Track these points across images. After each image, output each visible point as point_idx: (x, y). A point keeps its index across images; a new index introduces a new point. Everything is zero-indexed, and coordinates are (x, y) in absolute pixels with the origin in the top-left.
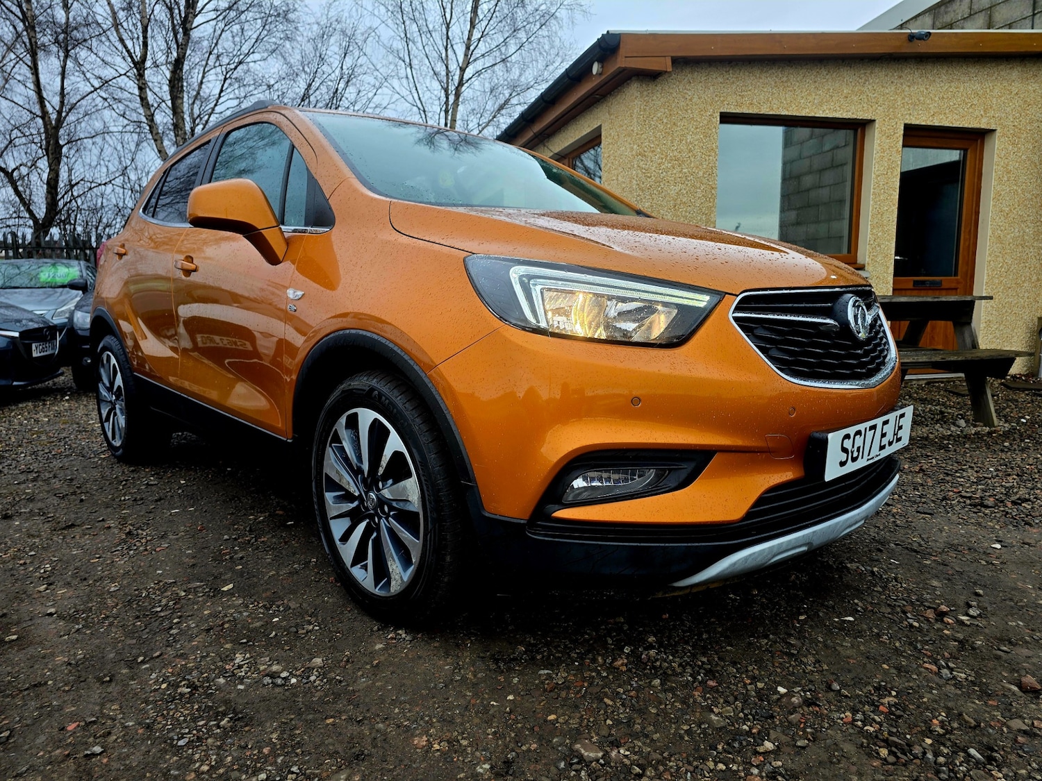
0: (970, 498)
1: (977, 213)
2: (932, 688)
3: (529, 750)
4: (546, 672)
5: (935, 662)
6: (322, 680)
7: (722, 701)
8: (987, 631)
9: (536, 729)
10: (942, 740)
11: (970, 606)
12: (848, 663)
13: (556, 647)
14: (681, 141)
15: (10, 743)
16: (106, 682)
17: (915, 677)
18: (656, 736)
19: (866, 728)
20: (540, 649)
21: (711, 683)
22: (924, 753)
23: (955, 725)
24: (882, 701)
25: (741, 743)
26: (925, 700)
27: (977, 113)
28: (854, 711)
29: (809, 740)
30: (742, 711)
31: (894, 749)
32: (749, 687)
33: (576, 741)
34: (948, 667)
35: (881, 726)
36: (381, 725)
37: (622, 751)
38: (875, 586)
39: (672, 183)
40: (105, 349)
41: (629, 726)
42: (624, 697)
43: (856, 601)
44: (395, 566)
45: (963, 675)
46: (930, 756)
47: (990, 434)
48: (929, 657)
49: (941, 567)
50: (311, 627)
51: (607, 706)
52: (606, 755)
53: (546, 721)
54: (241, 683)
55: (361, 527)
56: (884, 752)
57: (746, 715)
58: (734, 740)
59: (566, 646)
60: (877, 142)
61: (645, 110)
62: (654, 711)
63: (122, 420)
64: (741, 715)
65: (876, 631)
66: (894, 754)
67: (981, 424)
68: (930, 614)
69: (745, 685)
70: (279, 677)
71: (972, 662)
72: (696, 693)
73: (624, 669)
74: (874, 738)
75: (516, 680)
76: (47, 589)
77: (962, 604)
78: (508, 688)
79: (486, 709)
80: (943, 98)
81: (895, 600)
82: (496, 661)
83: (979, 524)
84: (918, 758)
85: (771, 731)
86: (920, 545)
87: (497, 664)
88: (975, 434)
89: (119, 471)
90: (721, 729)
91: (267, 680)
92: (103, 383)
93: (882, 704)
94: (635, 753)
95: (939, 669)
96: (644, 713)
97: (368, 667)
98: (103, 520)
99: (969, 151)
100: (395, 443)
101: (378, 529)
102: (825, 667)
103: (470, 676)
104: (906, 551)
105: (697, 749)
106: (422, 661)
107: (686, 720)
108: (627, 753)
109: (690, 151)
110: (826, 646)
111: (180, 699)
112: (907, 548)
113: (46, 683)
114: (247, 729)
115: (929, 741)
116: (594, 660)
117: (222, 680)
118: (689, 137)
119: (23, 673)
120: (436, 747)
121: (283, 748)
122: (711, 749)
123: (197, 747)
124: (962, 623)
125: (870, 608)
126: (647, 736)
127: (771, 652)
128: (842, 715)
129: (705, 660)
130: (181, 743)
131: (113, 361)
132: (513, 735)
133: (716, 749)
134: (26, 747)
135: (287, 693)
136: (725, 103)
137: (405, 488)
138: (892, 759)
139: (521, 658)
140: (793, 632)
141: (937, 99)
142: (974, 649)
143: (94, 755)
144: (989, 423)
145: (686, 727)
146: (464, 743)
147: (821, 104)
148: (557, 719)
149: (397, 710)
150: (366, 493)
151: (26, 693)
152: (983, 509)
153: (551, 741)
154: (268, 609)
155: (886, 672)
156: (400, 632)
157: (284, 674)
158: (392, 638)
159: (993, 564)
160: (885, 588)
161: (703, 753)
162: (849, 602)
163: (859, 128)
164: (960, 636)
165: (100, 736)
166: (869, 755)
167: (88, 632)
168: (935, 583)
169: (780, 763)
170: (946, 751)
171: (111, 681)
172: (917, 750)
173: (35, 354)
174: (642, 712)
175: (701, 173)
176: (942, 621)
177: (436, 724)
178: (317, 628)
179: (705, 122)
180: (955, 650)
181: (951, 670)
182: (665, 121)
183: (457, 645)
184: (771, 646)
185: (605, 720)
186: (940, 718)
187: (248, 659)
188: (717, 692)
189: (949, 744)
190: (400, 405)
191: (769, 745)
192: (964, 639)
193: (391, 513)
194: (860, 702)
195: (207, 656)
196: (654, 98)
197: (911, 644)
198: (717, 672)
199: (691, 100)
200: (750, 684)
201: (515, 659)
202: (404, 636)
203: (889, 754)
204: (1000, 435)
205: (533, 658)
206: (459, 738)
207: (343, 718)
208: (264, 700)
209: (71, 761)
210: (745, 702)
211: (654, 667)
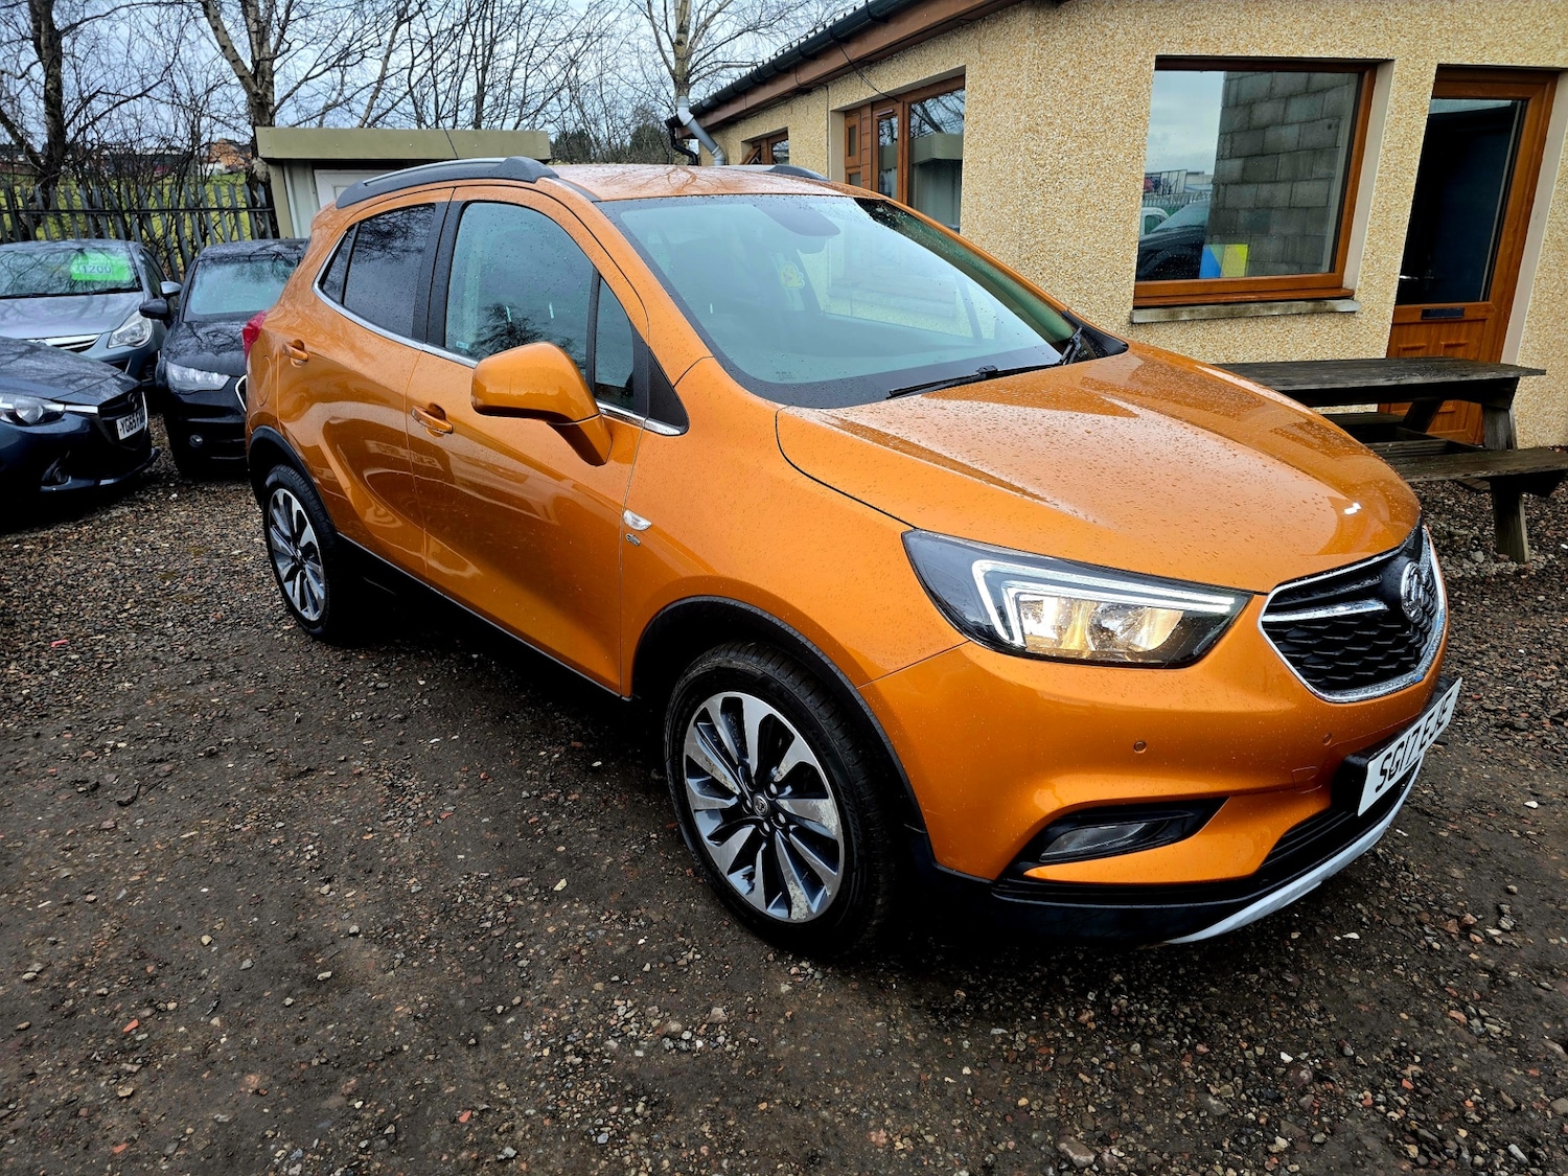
0: (1495, 712)
1: (1531, 202)
2: (1461, 1050)
3: (1007, 1150)
4: (1000, 1031)
5: (1463, 1007)
6: (732, 1043)
7: (1217, 1075)
8: (1523, 953)
9: (1009, 1119)
10: (1478, 1131)
11: (1501, 914)
12: (1359, 1011)
13: (1003, 991)
14: (1094, 105)
15: (401, 1143)
16: (473, 1045)
17: (1440, 1032)
18: (1150, 1129)
19: (1389, 1114)
20: (983, 993)
21: (1202, 1048)
22: (1459, 1151)
23: (1492, 1108)
24: (1405, 1072)
25: (1249, 1139)
26: (1455, 1069)
27: (1552, 42)
28: (1375, 1090)
29: (1326, 1134)
30: (1244, 1091)
31: (1425, 1147)
32: (1247, 1053)
33: (1058, 1138)
34: (1479, 1016)
35: (1407, 1111)
36: (825, 1113)
37: (1114, 1152)
38: (1380, 880)
39: (1076, 174)
40: (277, 485)
41: (1115, 1113)
42: (1102, 1071)
43: (1359, 906)
44: (797, 891)
45: (1498, 1029)
46: (1465, 1155)
47: (1518, 573)
48: (1455, 998)
49: (1462, 842)
50: (690, 956)
51: (1085, 1084)
52: (1098, 1156)
53: (1016, 1107)
54: (638, 1047)
55: (745, 833)
56: (1413, 1150)
57: (1249, 1097)
58: (1241, 1135)
59: (1014, 990)
60: (1392, 95)
61: (1041, 57)
62: (1140, 1091)
63: (319, 590)
64: (1243, 1096)
65: (1387, 956)
66: (1426, 1154)
67: (1506, 557)
68: (1452, 927)
69: (1241, 1049)
70: (681, 1039)
71: (1506, 1006)
72: (1186, 1064)
73: (1093, 1026)
74: (1399, 1128)
75: (966, 1044)
76: (331, 890)
77: (1490, 907)
78: (959, 1058)
79: (942, 1089)
80: (1503, 19)
81: (1408, 904)
82: (935, 1013)
83: (1508, 762)
84: (1452, 1158)
85: (1282, 1122)
86: (1433, 803)
87: (936, 1017)
88: (1498, 575)
89: (324, 659)
90: (1224, 1116)
91: (668, 1043)
92: (277, 528)
93: (1405, 1077)
94: (1129, 1154)
95: (1469, 1019)
96: (1130, 1096)
97: (782, 1021)
98: (345, 760)
99: (1531, 102)
100: (800, 751)
101: (771, 839)
102: (1333, 1019)
103: (909, 1037)
104: (1416, 814)
105: (1199, 1147)
106: (844, 1013)
107: (1179, 1104)
108: (1121, 1154)
109: (1107, 121)
110: (1329, 983)
111: (574, 1073)
112: (1416, 809)
113: (401, 1049)
114: (670, 1118)
115: (1463, 1133)
116: (1054, 1013)
117: (612, 1044)
118: (1106, 98)
119: (365, 1033)
120: (899, 1145)
121: (723, 1146)
122: (1216, 1147)
123: (623, 1145)
124: (1490, 940)
125: (1378, 918)
126: (1139, 1129)
127: (1264, 995)
128: (1361, 1096)
129: (1187, 1010)
130: (602, 1139)
131: (296, 506)
132: (984, 1128)
133: (1222, 1148)
134: (423, 1147)
135: (698, 1063)
136: (1166, 39)
137: (816, 809)
138: (1423, 1160)
139: (965, 1010)
140: (1287, 961)
141: (1492, 21)
142: (1508, 984)
143: (509, 1159)
144: (1517, 557)
145: (1182, 1116)
146: (930, 1139)
147: (1313, 36)
148: (1029, 1105)
149: (837, 1091)
150: (752, 795)
151: (384, 1064)
152: (1513, 733)
153: (1030, 1137)
154: (627, 924)
155: (1405, 1026)
156: (804, 964)
157: (687, 1035)
158: (796, 975)
159: (1528, 837)
160: (1393, 880)
161: (1207, 1153)
162: (1350, 907)
163: (1366, 71)
164: (1490, 963)
165: (504, 1132)
166: (1397, 1154)
167: (415, 964)
168: (1456, 873)
169: (1297, 1168)
170: (1483, 1148)
171: (477, 1044)
172: (1451, 1146)
173: (122, 436)
174: (1127, 1093)
175: (1121, 156)
176: (1468, 938)
177: (891, 1112)
178: (698, 956)
179: (1133, 73)
180: (1486, 988)
181: (1483, 1019)
182: (1071, 73)
183: (881, 987)
184: (1263, 984)
185: (1086, 1106)
186: (1474, 1098)
187: (632, 1008)
188: (1209, 1061)
189: (1486, 1137)
190: (811, 709)
191: (1282, 1143)
192: (1496, 967)
193: (792, 827)
194: (1379, 1073)
195: (579, 1004)
196: (1057, 35)
197: (1431, 977)
198: (1205, 1028)
199: (1112, 37)
200: (1248, 1049)
201: (956, 1011)
202: (810, 971)
203: (1419, 1154)
204: (1531, 577)
205: (978, 1009)
206: (922, 1132)
207: (778, 1101)
208: (674, 1073)
209: (485, 1167)
210: (1245, 1077)
211: (1128, 1024)
